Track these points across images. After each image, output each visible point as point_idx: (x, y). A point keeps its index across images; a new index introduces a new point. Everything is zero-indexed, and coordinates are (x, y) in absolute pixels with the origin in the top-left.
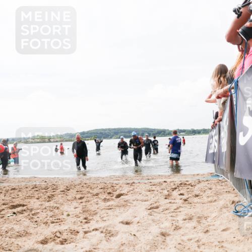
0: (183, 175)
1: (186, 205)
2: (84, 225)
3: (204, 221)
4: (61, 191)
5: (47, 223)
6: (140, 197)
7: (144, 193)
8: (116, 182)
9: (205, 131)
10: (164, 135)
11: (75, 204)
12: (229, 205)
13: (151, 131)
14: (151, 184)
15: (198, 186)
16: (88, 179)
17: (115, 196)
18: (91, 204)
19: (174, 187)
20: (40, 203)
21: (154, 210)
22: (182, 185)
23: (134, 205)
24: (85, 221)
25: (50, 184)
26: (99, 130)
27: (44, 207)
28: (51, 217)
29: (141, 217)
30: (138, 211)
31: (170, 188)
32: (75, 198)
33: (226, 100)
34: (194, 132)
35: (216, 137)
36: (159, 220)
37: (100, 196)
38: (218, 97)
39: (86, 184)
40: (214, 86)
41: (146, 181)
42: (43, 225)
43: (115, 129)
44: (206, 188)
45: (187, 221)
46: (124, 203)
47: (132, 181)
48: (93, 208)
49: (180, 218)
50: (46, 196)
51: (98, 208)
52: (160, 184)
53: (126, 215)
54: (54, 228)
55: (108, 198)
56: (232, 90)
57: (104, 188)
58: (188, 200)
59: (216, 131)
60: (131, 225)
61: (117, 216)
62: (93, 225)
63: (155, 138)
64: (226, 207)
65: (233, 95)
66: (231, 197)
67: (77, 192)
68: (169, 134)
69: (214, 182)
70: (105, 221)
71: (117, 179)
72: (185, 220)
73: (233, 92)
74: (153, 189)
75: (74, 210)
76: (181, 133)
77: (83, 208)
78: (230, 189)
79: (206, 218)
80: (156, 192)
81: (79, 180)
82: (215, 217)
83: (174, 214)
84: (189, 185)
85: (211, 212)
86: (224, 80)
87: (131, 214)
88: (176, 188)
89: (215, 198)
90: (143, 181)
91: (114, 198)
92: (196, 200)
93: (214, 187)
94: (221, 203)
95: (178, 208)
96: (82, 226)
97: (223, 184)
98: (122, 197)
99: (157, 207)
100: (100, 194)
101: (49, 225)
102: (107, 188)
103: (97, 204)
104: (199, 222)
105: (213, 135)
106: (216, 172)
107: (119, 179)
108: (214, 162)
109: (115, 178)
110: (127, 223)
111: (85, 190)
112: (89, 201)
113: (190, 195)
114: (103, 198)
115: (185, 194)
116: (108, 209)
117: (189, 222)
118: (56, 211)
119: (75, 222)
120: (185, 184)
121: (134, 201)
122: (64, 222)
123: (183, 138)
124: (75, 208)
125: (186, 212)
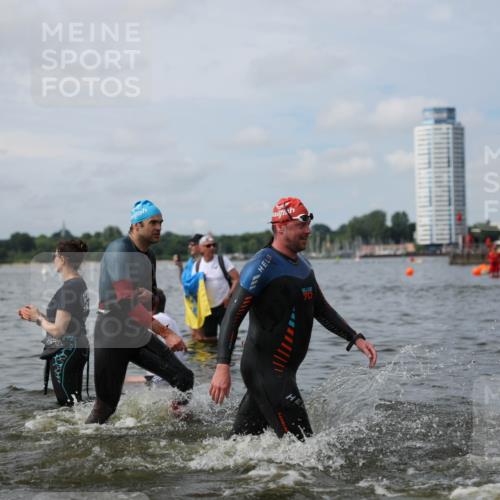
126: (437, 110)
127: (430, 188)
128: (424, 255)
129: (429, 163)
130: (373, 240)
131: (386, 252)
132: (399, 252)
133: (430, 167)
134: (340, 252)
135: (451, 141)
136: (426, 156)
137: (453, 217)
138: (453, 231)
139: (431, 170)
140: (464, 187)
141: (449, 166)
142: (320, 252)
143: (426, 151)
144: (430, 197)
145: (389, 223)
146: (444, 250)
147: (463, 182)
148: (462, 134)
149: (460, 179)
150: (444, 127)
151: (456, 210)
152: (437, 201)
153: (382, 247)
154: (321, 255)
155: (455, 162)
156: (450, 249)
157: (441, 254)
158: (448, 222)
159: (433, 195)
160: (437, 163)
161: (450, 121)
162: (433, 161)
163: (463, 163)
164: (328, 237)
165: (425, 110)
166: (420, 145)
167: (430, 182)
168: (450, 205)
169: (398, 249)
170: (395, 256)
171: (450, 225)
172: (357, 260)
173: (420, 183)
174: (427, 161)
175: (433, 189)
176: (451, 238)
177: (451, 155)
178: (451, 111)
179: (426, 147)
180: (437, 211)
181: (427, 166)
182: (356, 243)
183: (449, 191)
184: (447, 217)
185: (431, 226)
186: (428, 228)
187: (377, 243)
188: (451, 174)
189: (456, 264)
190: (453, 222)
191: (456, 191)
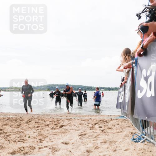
0: (101, 115)
1: (103, 134)
2: (38, 144)
3: (113, 144)
4: (25, 122)
5: (16, 141)
6: (75, 128)
7: (77, 125)
8: (60, 118)
9: (116, 89)
10: (91, 90)
11: (34, 130)
12: (129, 135)
13: (83, 87)
14: (81, 120)
15: (111, 122)
16: (43, 115)
17: (59, 126)
18: (44, 131)
19: (96, 122)
20: (11, 129)
21: (83, 136)
22: (101, 122)
23: (71, 132)
24: (40, 141)
25: (19, 117)
26: (51, 85)
27: (14, 131)
28: (18, 138)
29: (75, 140)
30: (73, 136)
31: (93, 123)
32: (34, 127)
33: (129, 70)
34: (110, 89)
35: (123, 93)
36: (86, 143)
37: (49, 126)
38: (125, 68)
39: (41, 118)
40: (122, 61)
41: (79, 118)
42: (13, 143)
43: (61, 85)
44: (116, 124)
45: (103, 143)
46: (64, 131)
47: (70, 118)
48: (45, 133)
49: (99, 142)
50: (16, 125)
51: (48, 134)
52: (87, 120)
53: (65, 139)
54: (20, 145)
55: (54, 127)
56: (134, 64)
57: (52, 121)
58: (105, 131)
59: (123, 89)
60: (68, 145)
61: (60, 139)
62: (44, 144)
63: (85, 91)
64: (127, 136)
65: (134, 67)
66: (131, 130)
67: (36, 123)
68: (94, 89)
69: (120, 120)
70: (52, 141)
71: (61, 116)
72: (102, 143)
73: (134, 66)
74: (83, 123)
75: (33, 134)
76: (102, 90)
77: (39, 133)
78: (130, 125)
79: (115, 142)
80: (84, 125)
81: (37, 115)
82: (121, 142)
83: (95, 139)
84: (105, 121)
85: (118, 139)
86: (129, 58)
87: (68, 138)
88: (97, 123)
89: (121, 130)
90: (77, 118)
91: (58, 127)
92: (109, 131)
93: (121, 123)
94: (124, 133)
95: (98, 136)
96: (37, 144)
97: (126, 122)
98: (63, 127)
99: (85, 135)
100: (50, 125)
101: (17, 143)
102: (55, 122)
103: (48, 131)
104: (110, 145)
105: (121, 91)
106: (122, 114)
107: (62, 116)
108: (121, 108)
109: (59, 116)
110: (66, 144)
111: (41, 122)
112: (42, 129)
113: (105, 128)
114: (52, 127)
115: (103, 127)
116: (55, 134)
117: (104, 145)
118: (22, 134)
119: (33, 142)
120: (103, 121)
121: (70, 130)
122: (26, 141)
123: (103, 92)
124: (34, 133)
125: (102, 138)
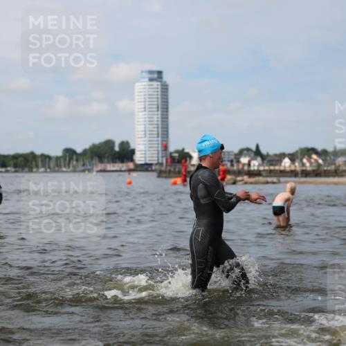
126: (151, 72)
127: (145, 125)
128: (140, 171)
129: (145, 108)
130: (106, 160)
131: (114, 169)
132: (123, 169)
133: (145, 111)
134: (83, 168)
135: (159, 93)
136: (143, 103)
137: (160, 146)
138: (160, 155)
139: (147, 113)
140: (167, 125)
141: (158, 111)
142: (69, 167)
143: (143, 100)
144: (145, 131)
145: (117, 148)
146: (154, 168)
147: (167, 122)
148: (167, 89)
149: (165, 120)
150: (155, 83)
151: (162, 141)
152: (150, 134)
153: (112, 165)
154: (69, 170)
155: (162, 108)
156: (157, 167)
157: (152, 171)
158: (156, 149)
159: (147, 129)
160: (150, 108)
161: (159, 80)
162: (147, 106)
163: (167, 108)
164: (75, 157)
165: (142, 72)
166: (139, 95)
167: (145, 121)
168: (158, 137)
169: (123, 167)
170: (121, 171)
171: (158, 151)
172: (95, 173)
173: (138, 121)
174: (143, 106)
175: (147, 126)
176: (158, 160)
177: (160, 103)
178: (160, 73)
179: (143, 97)
180: (149, 141)
181: (143, 110)
182: (94, 162)
183: (158, 128)
184: (156, 146)
185: (145, 151)
186: (143, 152)
187: (108, 162)
188: (160, 116)
189: (162, 177)
190: (160, 149)
191: (162, 128)
